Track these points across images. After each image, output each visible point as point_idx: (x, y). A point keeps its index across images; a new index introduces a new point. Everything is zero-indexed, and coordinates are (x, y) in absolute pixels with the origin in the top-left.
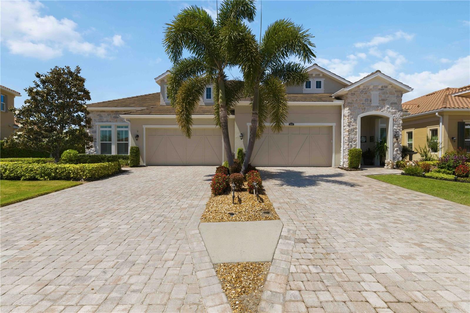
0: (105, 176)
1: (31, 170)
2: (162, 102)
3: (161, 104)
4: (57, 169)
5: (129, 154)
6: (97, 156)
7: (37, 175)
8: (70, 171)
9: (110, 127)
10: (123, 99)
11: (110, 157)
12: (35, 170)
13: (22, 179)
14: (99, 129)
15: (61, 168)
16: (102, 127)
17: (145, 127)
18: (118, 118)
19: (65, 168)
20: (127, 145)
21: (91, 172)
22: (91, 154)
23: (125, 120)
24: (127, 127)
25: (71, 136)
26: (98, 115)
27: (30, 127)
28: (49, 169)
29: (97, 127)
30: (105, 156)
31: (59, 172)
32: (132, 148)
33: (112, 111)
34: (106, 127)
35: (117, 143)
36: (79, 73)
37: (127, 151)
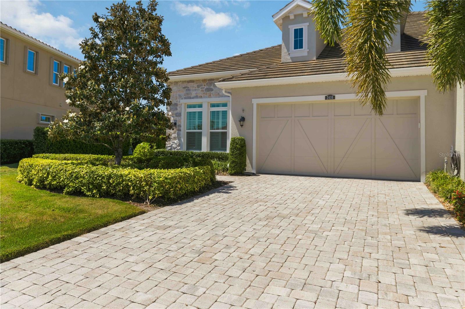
0: (187, 195)
1: (77, 178)
2: (285, 57)
3: (283, 60)
4: (110, 177)
5: (228, 151)
6: (181, 154)
7: (83, 187)
8: (130, 184)
9: (200, 106)
10: (221, 60)
11: (199, 156)
12: (81, 177)
13: (64, 192)
14: (185, 110)
15: (116, 175)
16: (190, 106)
17: (255, 102)
18: (212, 90)
19: (121, 176)
20: (224, 135)
21: (162, 186)
22: (173, 150)
23: (224, 92)
24: (225, 105)
25: (135, 117)
26: (185, 88)
27: (79, 103)
28: (100, 176)
29: (183, 106)
30: (192, 153)
31: (113, 183)
32: (234, 141)
33: (204, 80)
34: (194, 106)
35: (211, 132)
36: (155, 10)
37: (224, 147)
